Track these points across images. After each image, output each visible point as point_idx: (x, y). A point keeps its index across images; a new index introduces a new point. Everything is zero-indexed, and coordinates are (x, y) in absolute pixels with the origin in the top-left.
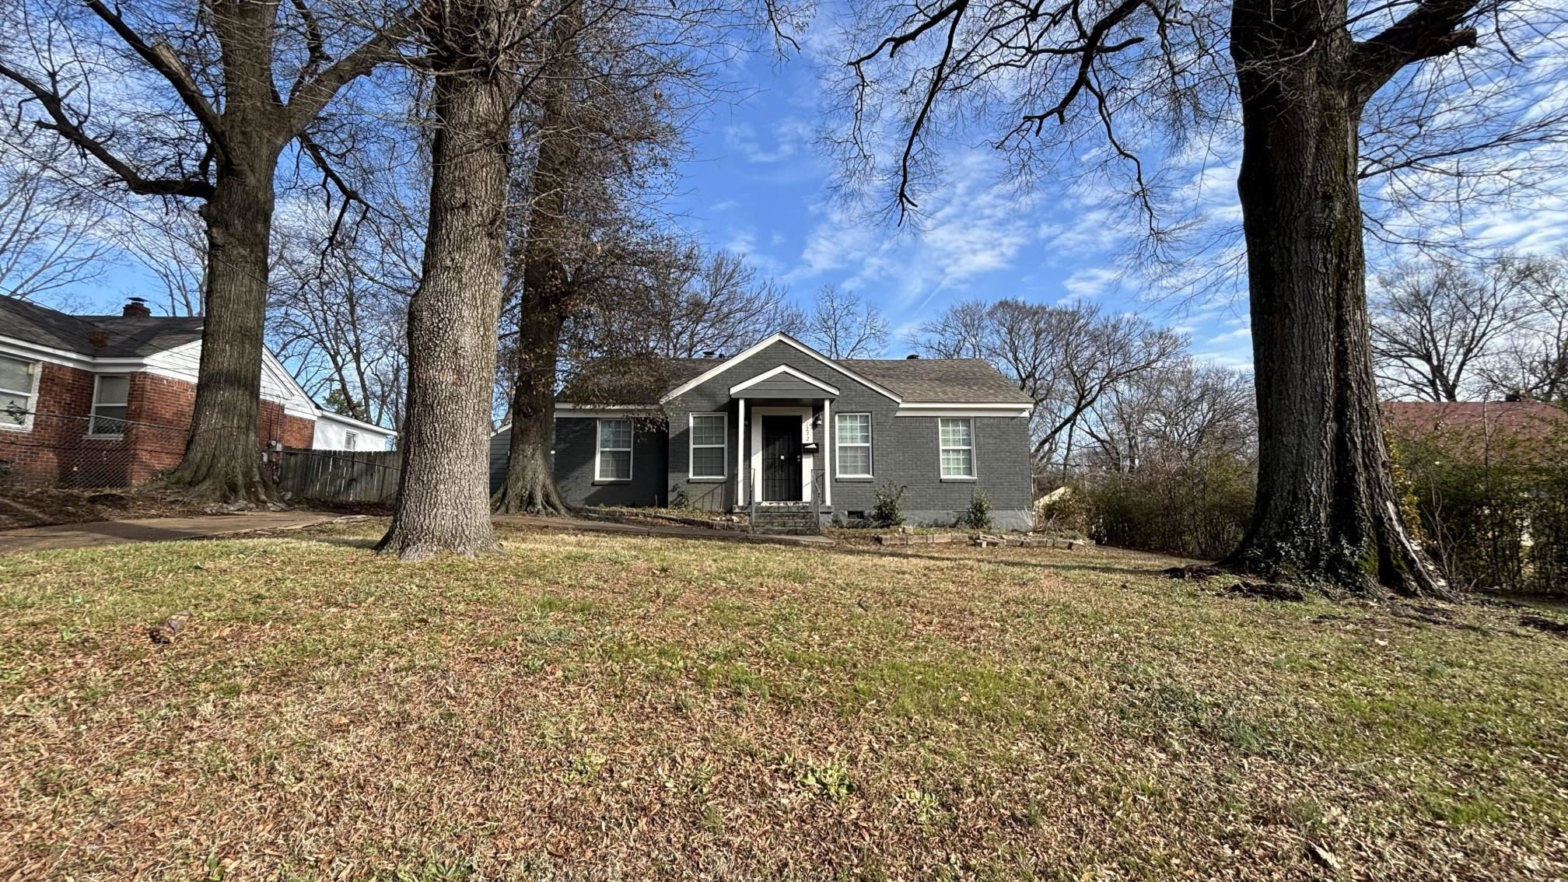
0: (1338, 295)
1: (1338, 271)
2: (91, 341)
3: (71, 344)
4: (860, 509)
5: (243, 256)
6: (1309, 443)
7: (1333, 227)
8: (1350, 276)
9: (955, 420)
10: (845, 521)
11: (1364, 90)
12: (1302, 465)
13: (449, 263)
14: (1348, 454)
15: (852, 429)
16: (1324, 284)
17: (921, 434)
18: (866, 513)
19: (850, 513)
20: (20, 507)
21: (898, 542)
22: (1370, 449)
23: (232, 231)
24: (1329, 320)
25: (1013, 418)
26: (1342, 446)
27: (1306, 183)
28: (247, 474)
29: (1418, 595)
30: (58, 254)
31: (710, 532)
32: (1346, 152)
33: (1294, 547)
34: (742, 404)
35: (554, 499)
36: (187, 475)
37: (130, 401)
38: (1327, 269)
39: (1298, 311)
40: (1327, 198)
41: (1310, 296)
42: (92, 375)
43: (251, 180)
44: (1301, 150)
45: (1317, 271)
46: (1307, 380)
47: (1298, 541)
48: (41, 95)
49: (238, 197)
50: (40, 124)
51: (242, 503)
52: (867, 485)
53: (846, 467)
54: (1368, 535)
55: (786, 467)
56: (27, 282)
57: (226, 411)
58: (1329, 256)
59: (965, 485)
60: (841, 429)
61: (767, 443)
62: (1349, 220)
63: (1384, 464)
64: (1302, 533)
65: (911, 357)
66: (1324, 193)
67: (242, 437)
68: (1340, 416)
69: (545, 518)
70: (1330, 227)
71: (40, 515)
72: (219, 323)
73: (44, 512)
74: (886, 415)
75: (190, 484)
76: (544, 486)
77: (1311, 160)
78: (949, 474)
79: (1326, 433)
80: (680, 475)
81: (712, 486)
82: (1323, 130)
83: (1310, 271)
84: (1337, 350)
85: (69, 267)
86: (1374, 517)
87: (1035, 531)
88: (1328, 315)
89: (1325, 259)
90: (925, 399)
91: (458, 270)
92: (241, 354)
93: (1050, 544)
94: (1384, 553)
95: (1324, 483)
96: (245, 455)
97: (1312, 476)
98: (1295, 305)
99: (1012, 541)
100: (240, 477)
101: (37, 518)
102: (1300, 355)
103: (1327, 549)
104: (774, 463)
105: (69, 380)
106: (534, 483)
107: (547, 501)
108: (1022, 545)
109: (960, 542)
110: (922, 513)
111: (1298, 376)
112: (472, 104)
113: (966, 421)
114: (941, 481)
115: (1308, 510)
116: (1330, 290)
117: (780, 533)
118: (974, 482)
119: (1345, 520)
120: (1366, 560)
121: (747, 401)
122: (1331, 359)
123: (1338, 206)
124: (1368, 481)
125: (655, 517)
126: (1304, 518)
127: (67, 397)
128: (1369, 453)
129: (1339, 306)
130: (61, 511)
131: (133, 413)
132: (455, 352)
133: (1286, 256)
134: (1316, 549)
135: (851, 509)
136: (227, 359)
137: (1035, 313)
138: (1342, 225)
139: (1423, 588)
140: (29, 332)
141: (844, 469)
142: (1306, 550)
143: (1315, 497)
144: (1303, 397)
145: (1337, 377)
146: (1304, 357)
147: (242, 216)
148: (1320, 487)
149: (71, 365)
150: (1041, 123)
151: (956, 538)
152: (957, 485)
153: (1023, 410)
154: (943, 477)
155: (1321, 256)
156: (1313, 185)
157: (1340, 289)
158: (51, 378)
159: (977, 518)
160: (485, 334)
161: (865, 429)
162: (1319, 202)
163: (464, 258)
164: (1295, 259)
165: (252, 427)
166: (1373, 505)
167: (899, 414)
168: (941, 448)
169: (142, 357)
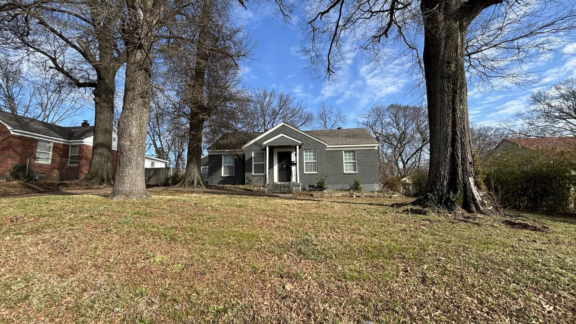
0: (453, 99)
1: (453, 90)
2: (69, 135)
3: (62, 136)
4: (313, 185)
5: (105, 106)
6: (442, 156)
7: (451, 73)
8: (458, 92)
9: (350, 152)
10: (307, 189)
11: (466, 20)
12: (439, 164)
13: (128, 107)
14: (456, 160)
15: (310, 155)
16: (448, 96)
17: (336, 156)
18: (315, 186)
19: (309, 186)
20: (35, 187)
21: (320, 196)
22: (464, 158)
23: (101, 98)
24: (450, 109)
25: (371, 150)
26: (453, 156)
27: (441, 58)
28: (108, 176)
29: (474, 212)
30: (70, 107)
31: (252, 193)
32: (457, 45)
33: (434, 195)
34: (267, 148)
35: (201, 182)
36: (89, 176)
37: (79, 154)
38: (449, 90)
39: (439, 106)
40: (449, 63)
41: (443, 100)
42: (68, 146)
43: (107, 81)
44: (439, 45)
45: (445, 91)
46: (442, 132)
47: (436, 193)
48: (51, 58)
49: (103, 87)
50: (51, 68)
51: (105, 185)
52: (315, 176)
53: (308, 169)
54: (460, 190)
55: (286, 170)
56: (61, 116)
57: (101, 155)
58: (450, 85)
59: (353, 175)
60: (306, 156)
61: (279, 161)
62: (458, 71)
63: (470, 163)
64: (437, 190)
65: (338, 128)
66: (447, 61)
67: (106, 164)
68: (453, 146)
69: (196, 189)
70: (450, 74)
71: (41, 189)
72: (98, 128)
73: (42, 188)
74: (322, 150)
75: (90, 179)
76: (198, 178)
77: (443, 49)
78: (347, 171)
79: (448, 152)
80: (249, 173)
81: (260, 177)
82: (447, 37)
83: (443, 91)
84: (452, 120)
85: (74, 111)
86: (464, 183)
87: (378, 192)
88: (449, 107)
89: (448, 86)
90: (337, 144)
91: (131, 109)
92: (105, 137)
93: (382, 196)
94: (465, 197)
95: (447, 171)
96: (107, 170)
97: (442, 168)
98: (438, 104)
99: (367, 195)
100: (105, 177)
101: (39, 190)
102: (439, 123)
103: (446, 195)
104: (282, 169)
105: (61, 147)
106: (194, 177)
107: (199, 183)
108: (371, 197)
109: (346, 196)
110: (337, 186)
111: (439, 131)
112: (135, 56)
113: (354, 151)
114: (344, 174)
115: (440, 181)
116: (450, 98)
117: (278, 193)
118: (356, 174)
119: (453, 185)
120: (458, 199)
121: (269, 147)
122: (450, 124)
123: (453, 66)
124: (463, 170)
125: (237, 188)
126: (438, 184)
127: (61, 153)
128: (464, 159)
129: (453, 104)
130: (47, 188)
131: (80, 158)
132: (130, 135)
133: (435, 85)
134: (442, 196)
135: (309, 185)
136: (101, 139)
137: (406, 108)
138: (455, 73)
139: (477, 209)
140: (49, 133)
141: (307, 170)
142: (438, 196)
143: (443, 176)
144: (440, 138)
145: (452, 131)
146: (441, 124)
147: (105, 93)
148: (445, 172)
149: (62, 143)
150: (380, 38)
151: (344, 194)
152: (350, 175)
153: (375, 147)
154: (345, 172)
155: (447, 85)
156: (444, 58)
157: (454, 97)
158: (56, 147)
159: (356, 187)
160: (140, 129)
161: (314, 155)
162: (445, 64)
163: (133, 105)
164: (437, 87)
165: (109, 161)
166: (464, 179)
167: (327, 150)
168: (344, 161)
169: (82, 139)
